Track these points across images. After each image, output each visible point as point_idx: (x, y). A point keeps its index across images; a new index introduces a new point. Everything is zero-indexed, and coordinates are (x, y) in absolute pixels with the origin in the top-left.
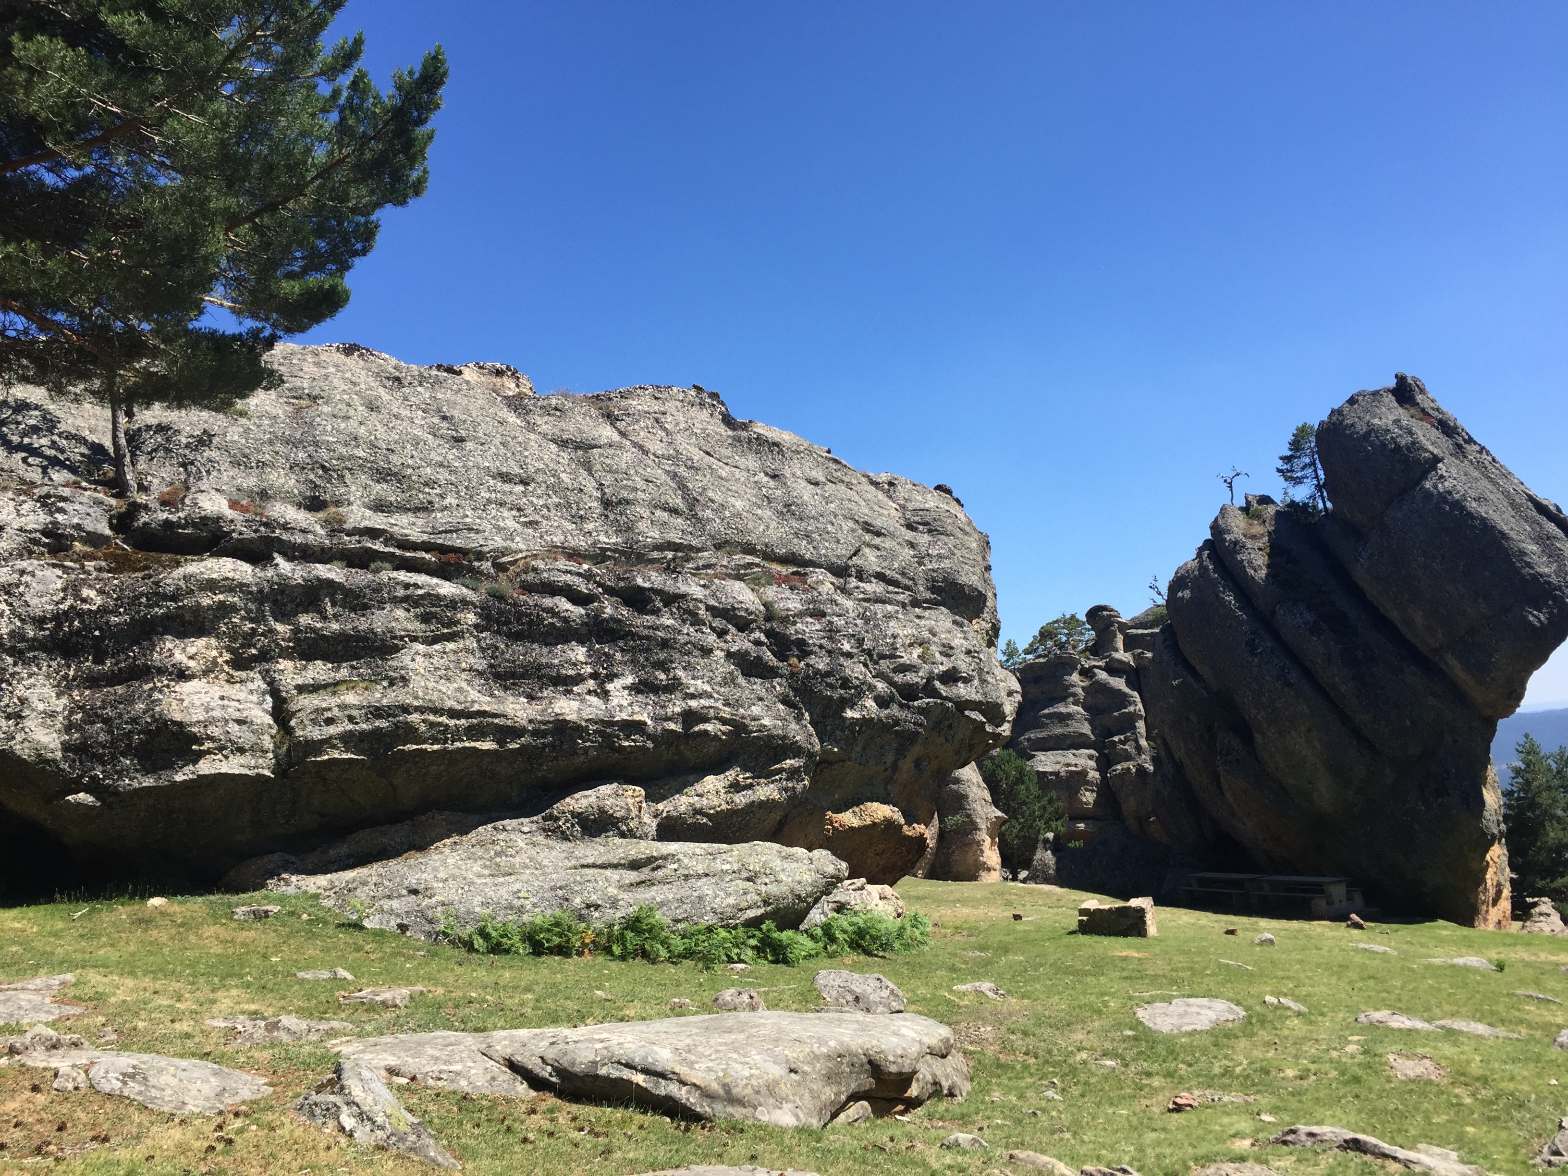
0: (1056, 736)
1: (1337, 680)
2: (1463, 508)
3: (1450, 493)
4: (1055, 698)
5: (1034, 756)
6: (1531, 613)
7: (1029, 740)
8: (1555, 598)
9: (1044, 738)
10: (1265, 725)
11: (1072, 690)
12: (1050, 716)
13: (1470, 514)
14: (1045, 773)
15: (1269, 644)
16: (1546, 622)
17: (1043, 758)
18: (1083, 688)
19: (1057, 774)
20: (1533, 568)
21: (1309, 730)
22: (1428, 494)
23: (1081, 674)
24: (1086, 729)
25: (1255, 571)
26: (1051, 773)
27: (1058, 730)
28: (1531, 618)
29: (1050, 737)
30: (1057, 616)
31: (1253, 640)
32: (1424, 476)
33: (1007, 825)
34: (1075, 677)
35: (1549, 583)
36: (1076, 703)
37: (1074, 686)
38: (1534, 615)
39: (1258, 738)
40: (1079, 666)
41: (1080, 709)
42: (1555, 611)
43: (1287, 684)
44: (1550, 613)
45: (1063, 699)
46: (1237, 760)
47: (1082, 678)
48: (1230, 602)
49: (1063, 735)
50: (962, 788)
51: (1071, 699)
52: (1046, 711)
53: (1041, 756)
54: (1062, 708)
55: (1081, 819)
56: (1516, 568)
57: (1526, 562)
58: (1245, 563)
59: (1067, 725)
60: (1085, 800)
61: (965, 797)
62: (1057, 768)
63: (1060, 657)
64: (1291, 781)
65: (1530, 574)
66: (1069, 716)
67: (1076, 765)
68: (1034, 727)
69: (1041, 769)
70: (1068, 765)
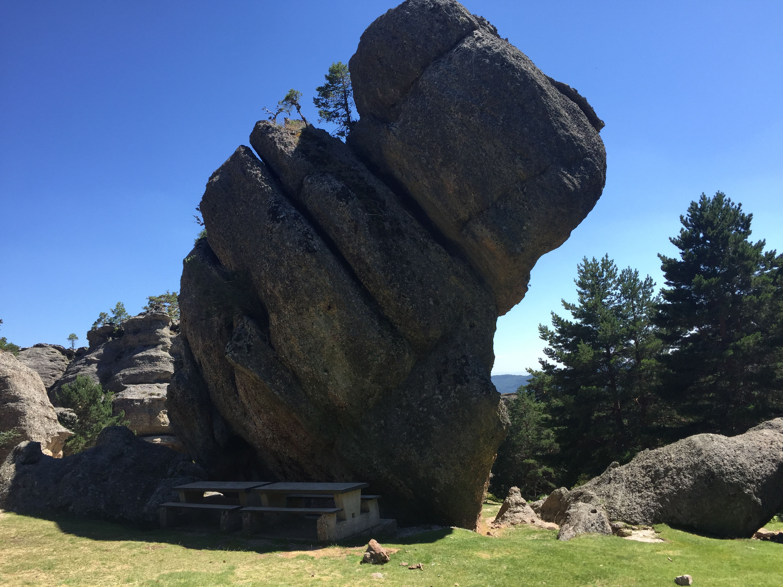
0: (146, 373)
1: (363, 250)
2: (504, 60)
3: (489, 48)
4: (149, 345)
5: (126, 388)
6: (565, 175)
7: (124, 376)
8: (586, 164)
9: (135, 375)
10: (281, 302)
11: (162, 340)
12: (142, 358)
13: (511, 66)
14: (133, 400)
15: (293, 211)
16: (579, 187)
17: (132, 389)
18: (171, 339)
19: (141, 401)
20: (567, 131)
21: (329, 308)
22: (467, 53)
23: (171, 329)
24: (170, 368)
25: (286, 146)
26: (137, 401)
27: (148, 369)
28: (566, 181)
29: (141, 374)
30: (164, 293)
31: (277, 207)
32: (461, 39)
33: (72, 441)
34: (166, 331)
35: (582, 148)
36: (164, 349)
37: (163, 337)
38: (568, 178)
39: (273, 317)
40: (170, 324)
41: (167, 354)
42: (587, 177)
43: (310, 250)
44: (582, 178)
45: (155, 346)
46: (249, 346)
47: (172, 332)
48: (256, 175)
49: (152, 372)
50: (19, 406)
51: (161, 346)
52: (140, 355)
53: (131, 387)
54: (152, 352)
55: (157, 435)
56: (553, 127)
57: (561, 123)
58: (276, 140)
59: (156, 365)
60: (162, 420)
61: (23, 414)
62: (142, 396)
63: (155, 315)
64: (305, 369)
65: (565, 136)
66: (158, 359)
67: (158, 395)
68: (129, 366)
69: (129, 397)
70: (152, 394)
